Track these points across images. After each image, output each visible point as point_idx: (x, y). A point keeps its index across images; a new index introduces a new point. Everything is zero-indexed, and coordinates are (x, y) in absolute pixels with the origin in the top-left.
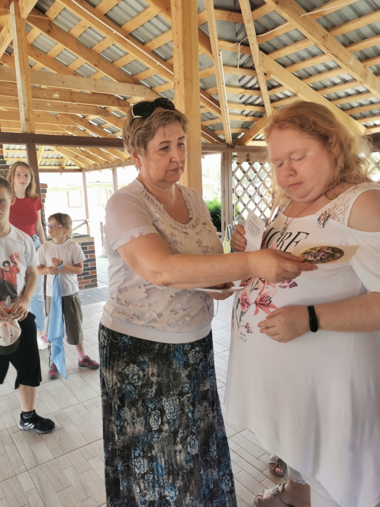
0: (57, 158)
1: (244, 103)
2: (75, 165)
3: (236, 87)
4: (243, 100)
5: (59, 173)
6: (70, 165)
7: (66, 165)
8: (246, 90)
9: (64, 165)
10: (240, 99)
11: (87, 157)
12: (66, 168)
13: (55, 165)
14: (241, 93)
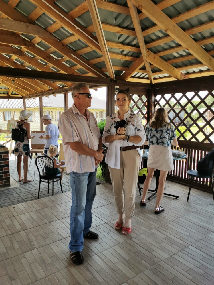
0: (5, 89)
1: (123, 43)
2: (18, 94)
3: (113, 25)
4: (121, 39)
5: (7, 99)
6: (15, 94)
7: (12, 94)
8: (122, 29)
9: (10, 94)
10: (119, 38)
11: (23, 89)
12: (11, 96)
13: (4, 94)
14: (118, 32)
